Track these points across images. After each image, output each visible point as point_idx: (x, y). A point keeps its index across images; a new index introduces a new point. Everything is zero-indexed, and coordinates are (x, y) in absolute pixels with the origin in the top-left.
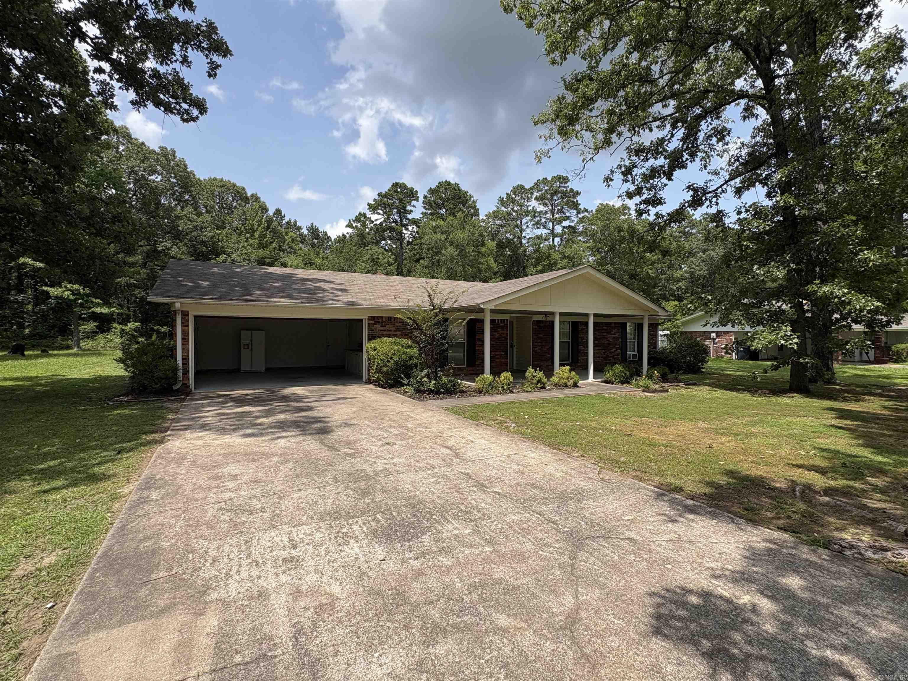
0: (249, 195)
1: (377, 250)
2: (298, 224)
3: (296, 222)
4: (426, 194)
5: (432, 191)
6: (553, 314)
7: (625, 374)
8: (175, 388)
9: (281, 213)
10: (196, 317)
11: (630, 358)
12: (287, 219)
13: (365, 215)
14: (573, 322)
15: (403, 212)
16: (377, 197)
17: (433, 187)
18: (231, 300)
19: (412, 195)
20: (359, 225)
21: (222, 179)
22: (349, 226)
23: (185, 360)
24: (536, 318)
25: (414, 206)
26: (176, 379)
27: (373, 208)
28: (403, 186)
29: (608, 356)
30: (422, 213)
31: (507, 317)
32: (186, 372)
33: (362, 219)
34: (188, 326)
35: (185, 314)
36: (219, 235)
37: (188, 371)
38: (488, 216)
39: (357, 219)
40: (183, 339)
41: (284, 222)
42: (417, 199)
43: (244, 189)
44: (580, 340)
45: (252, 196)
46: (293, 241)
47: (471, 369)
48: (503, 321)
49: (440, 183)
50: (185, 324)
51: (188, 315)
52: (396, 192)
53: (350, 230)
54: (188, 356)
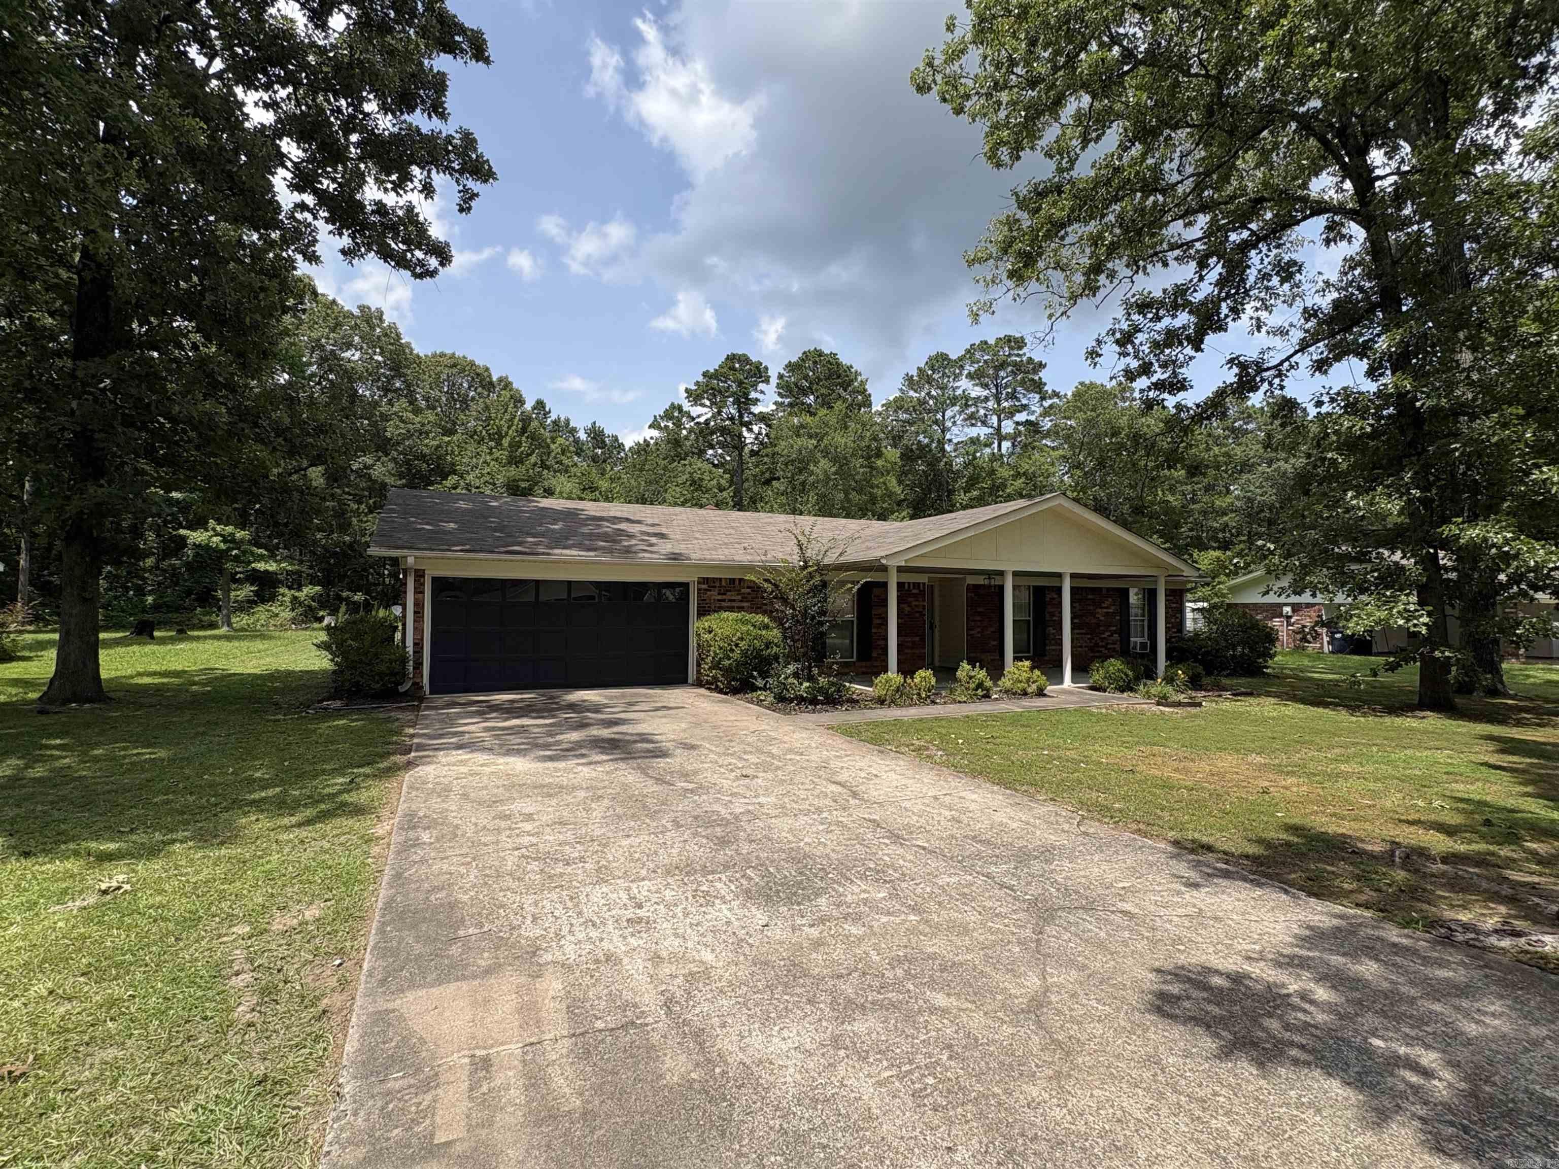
0: (494, 379)
1: (700, 465)
2: (572, 424)
3: (567, 421)
4: (782, 372)
5: (791, 367)
6: (1001, 573)
7: (1127, 675)
8: (402, 689)
9: (544, 407)
10: (435, 580)
11: (1135, 648)
12: (553, 416)
13: (680, 408)
14: (1036, 588)
15: (744, 402)
16: (700, 379)
17: (794, 359)
18: (492, 552)
19: (759, 373)
20: (670, 424)
21: (454, 354)
22: (654, 425)
23: (418, 645)
24: (971, 580)
25: (762, 392)
26: (402, 675)
27: (695, 396)
28: (744, 360)
29: (1097, 645)
30: (776, 403)
31: (923, 579)
32: (418, 665)
33: (676, 414)
34: (423, 593)
35: (420, 575)
36: (449, 443)
37: (422, 664)
38: (887, 406)
39: (668, 415)
40: (415, 612)
41: (549, 421)
42: (767, 381)
43: (487, 369)
44: (1048, 617)
45: (500, 380)
46: (563, 452)
47: (863, 664)
48: (917, 585)
49: (805, 353)
50: (419, 591)
51: (423, 576)
52: (733, 369)
53: (655, 433)
54: (422, 640)
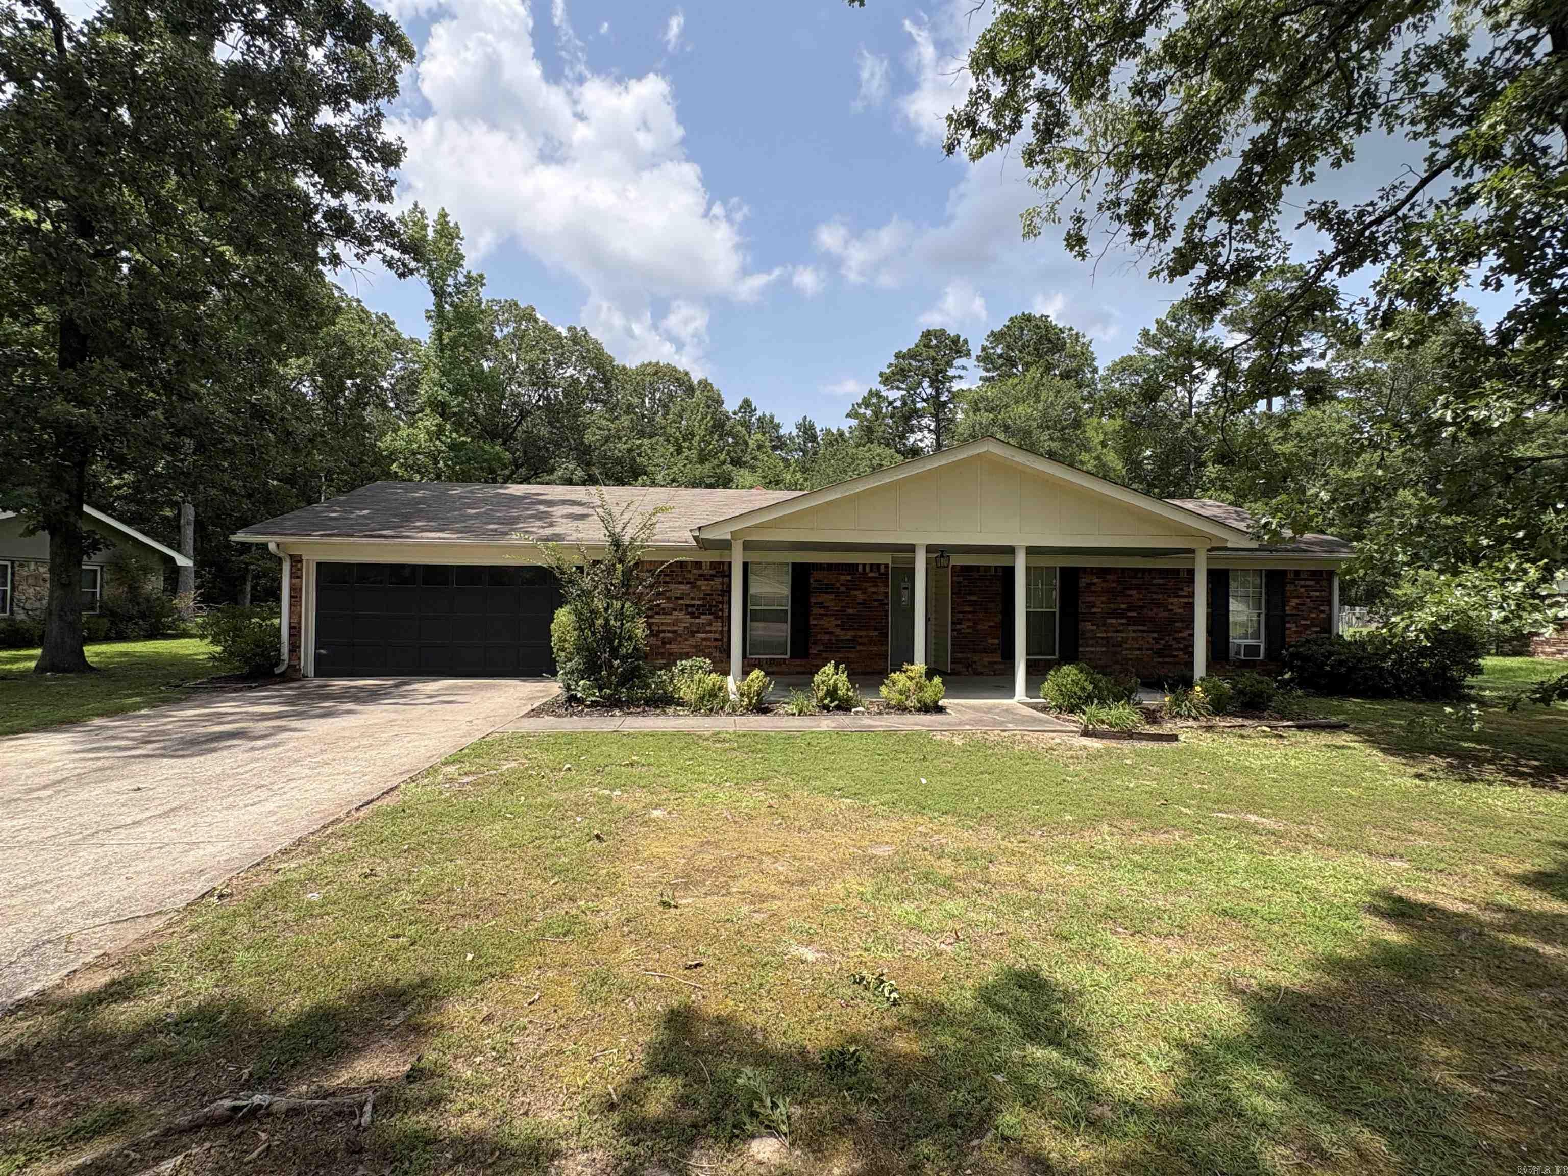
0: (696, 382)
1: (879, 450)
2: (776, 421)
3: (772, 417)
4: (985, 343)
5: (997, 337)
8: (277, 671)
9: (750, 406)
10: (320, 565)
11: (1238, 653)
12: (759, 413)
13: (878, 395)
15: (939, 379)
16: (893, 360)
17: (997, 329)
19: (957, 347)
20: (869, 413)
21: (658, 363)
22: (851, 415)
23: (295, 630)
24: (958, 560)
25: (964, 368)
27: (886, 380)
28: (940, 334)
30: (981, 378)
31: (884, 559)
32: (294, 648)
33: (874, 400)
34: (300, 577)
35: (296, 560)
36: (641, 445)
37: (299, 647)
38: (1112, 370)
39: (866, 403)
40: (291, 597)
41: (753, 419)
42: (968, 354)
43: (687, 374)
44: (1082, 609)
45: (700, 383)
46: (760, 447)
47: (798, 662)
49: (1011, 319)
50: (296, 575)
51: (301, 561)
52: (927, 346)
53: (854, 422)
54: (299, 623)
